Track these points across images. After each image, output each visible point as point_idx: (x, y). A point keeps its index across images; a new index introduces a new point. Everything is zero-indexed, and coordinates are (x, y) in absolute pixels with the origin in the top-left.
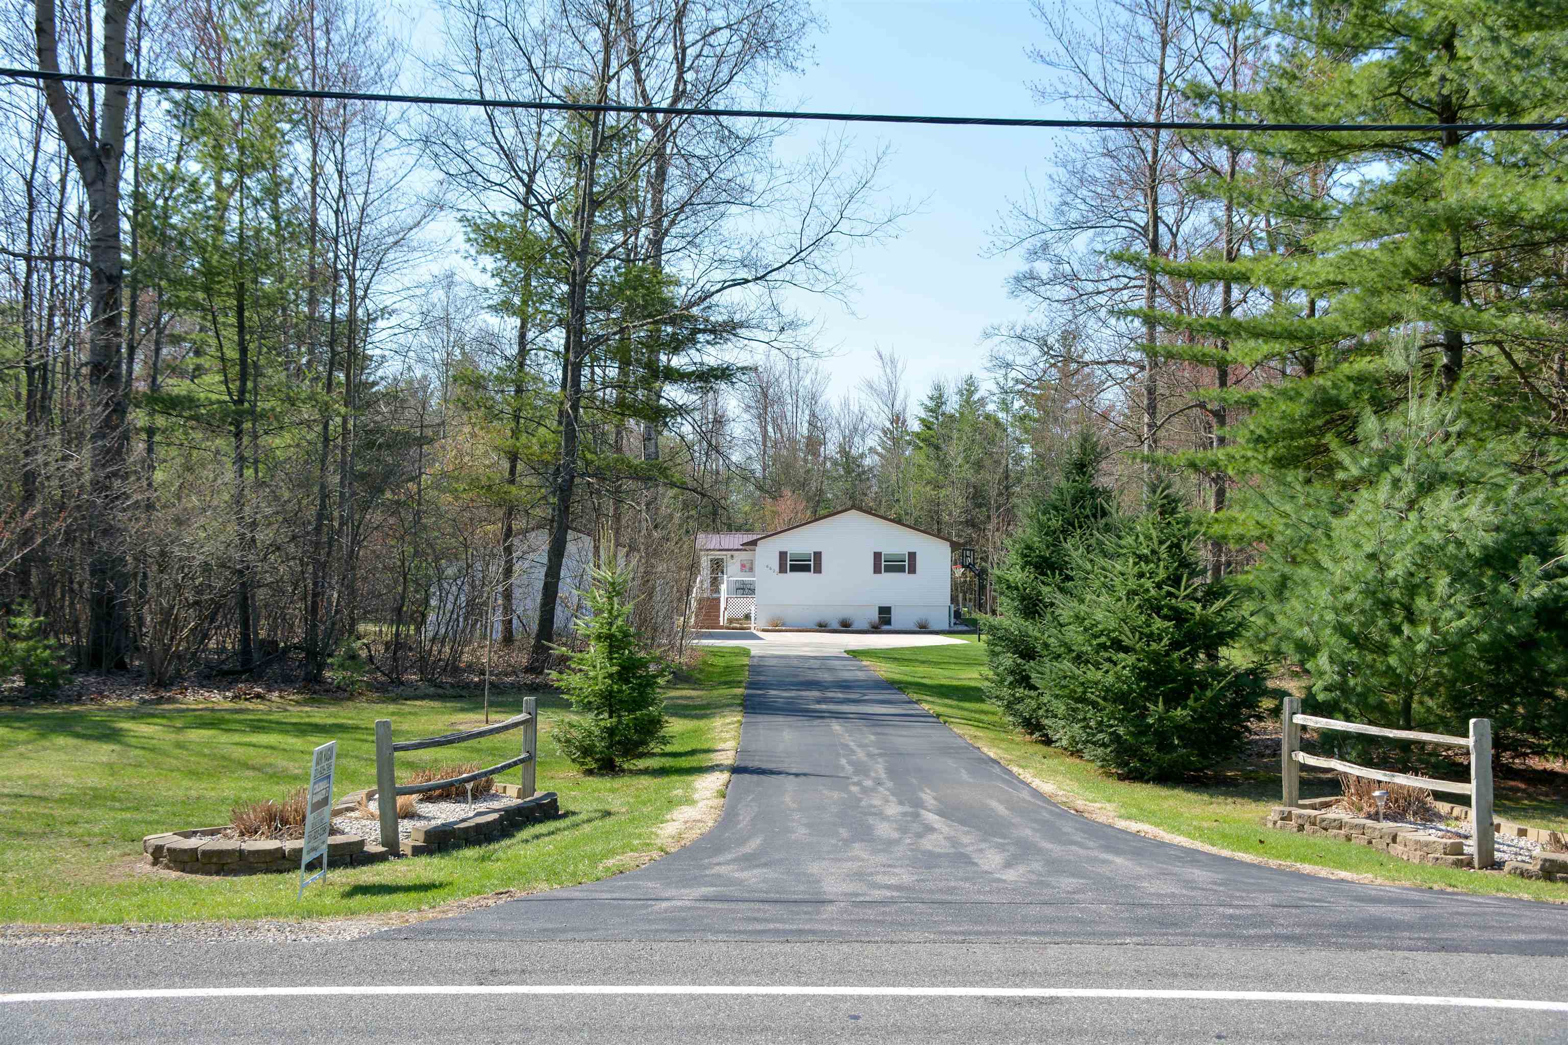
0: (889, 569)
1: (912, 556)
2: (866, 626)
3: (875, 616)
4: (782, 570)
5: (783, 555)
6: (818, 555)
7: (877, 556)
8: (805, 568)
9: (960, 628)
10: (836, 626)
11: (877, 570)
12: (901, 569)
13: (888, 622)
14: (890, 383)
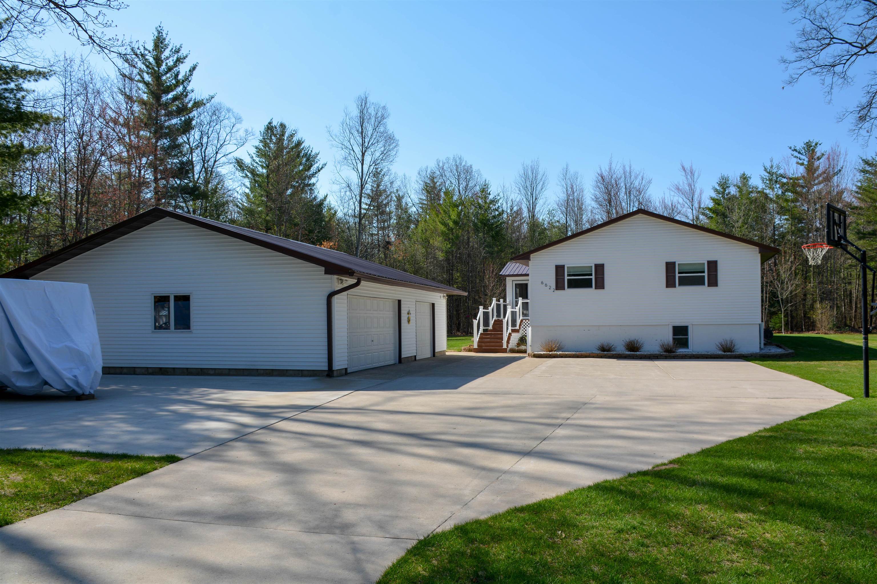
0: (684, 282)
1: (713, 265)
2: (656, 349)
3: (668, 337)
4: (559, 286)
5: (559, 269)
6: (600, 268)
7: (670, 266)
8: (586, 284)
9: (774, 350)
10: (621, 349)
11: (670, 283)
12: (699, 281)
13: (685, 343)
14: (690, 185)
